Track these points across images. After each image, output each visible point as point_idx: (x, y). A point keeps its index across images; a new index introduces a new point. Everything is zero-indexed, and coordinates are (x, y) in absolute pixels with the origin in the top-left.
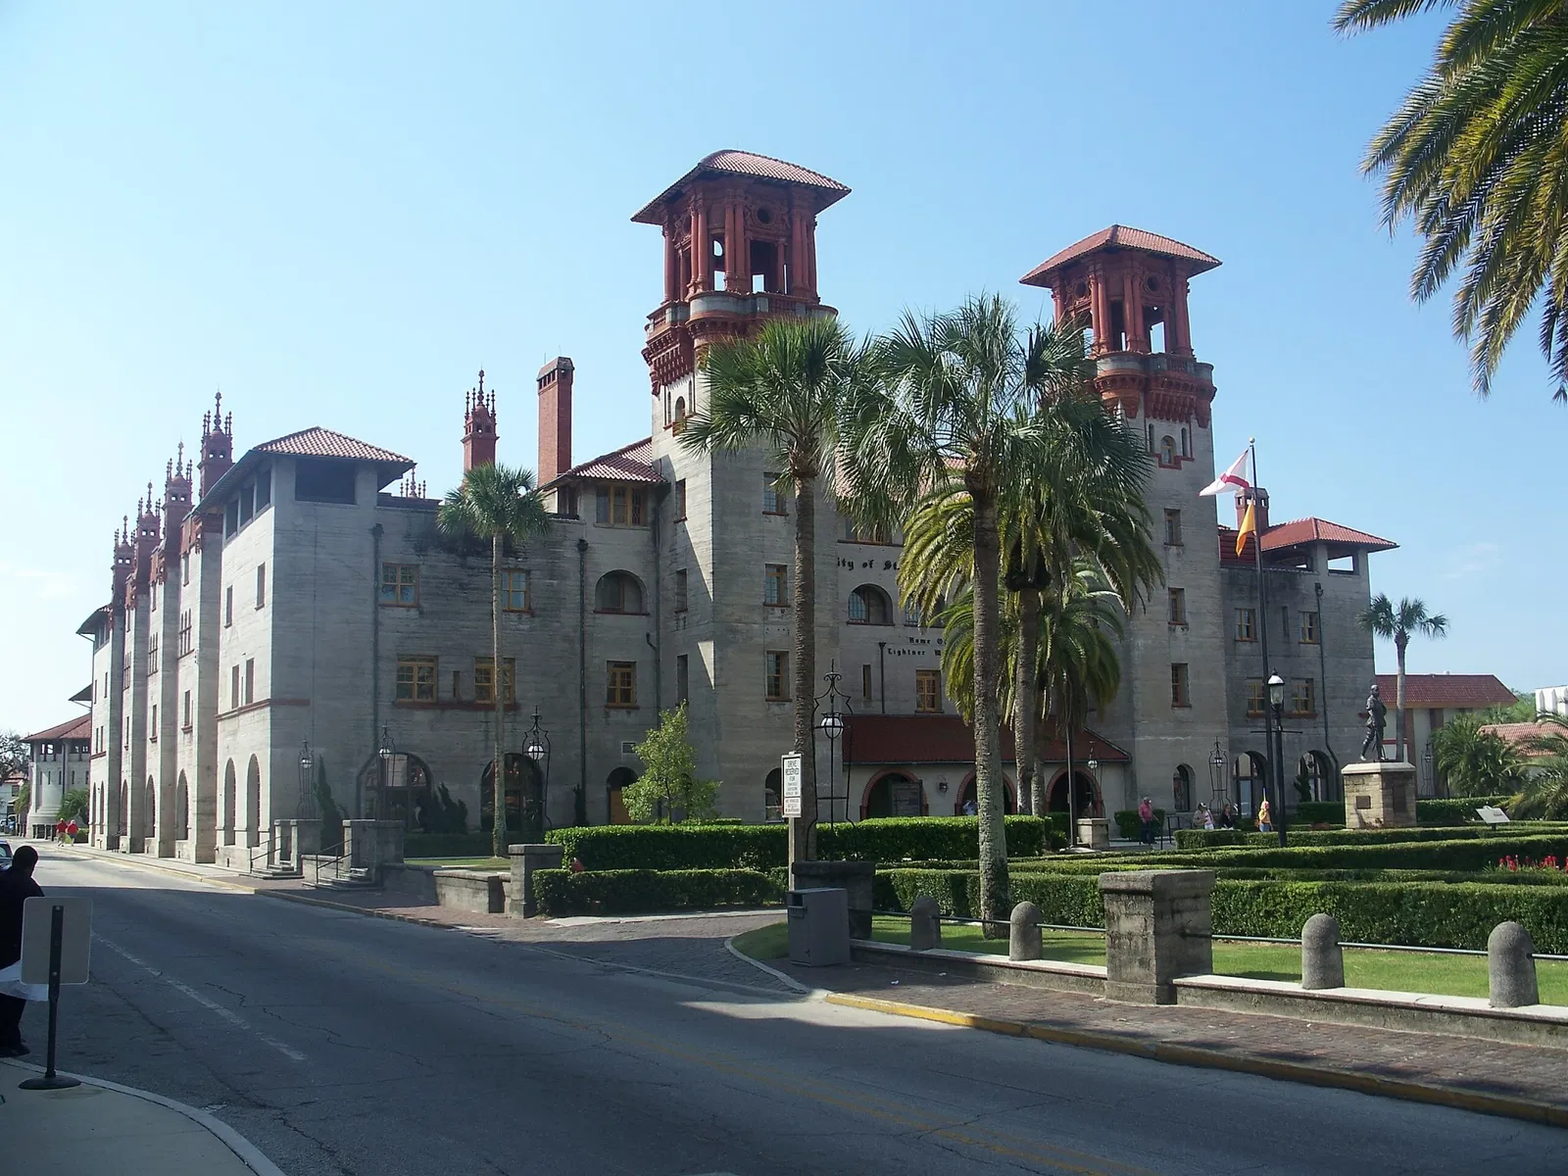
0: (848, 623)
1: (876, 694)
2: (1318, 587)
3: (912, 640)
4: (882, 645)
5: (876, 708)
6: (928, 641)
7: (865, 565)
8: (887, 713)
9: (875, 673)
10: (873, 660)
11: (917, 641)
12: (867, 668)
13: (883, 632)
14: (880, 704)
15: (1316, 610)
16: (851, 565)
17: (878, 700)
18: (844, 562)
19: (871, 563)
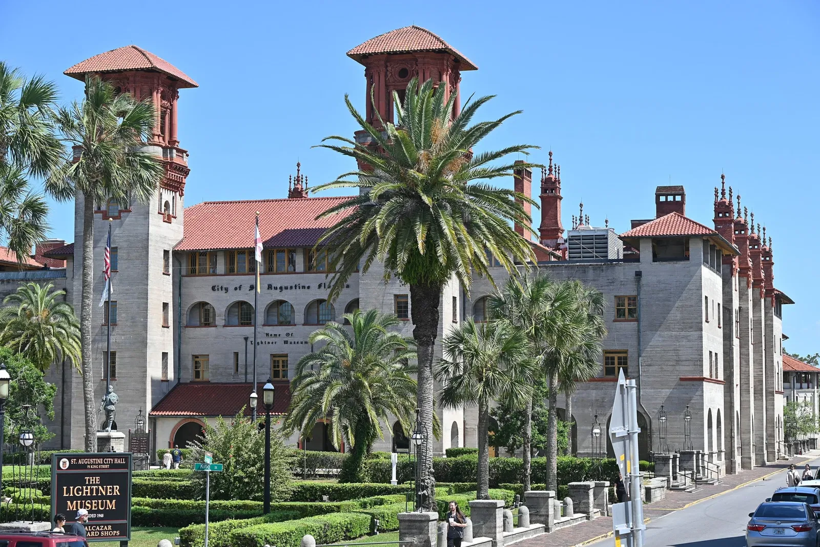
0: (224, 326)
1: (241, 370)
2: (639, 274)
3: (267, 335)
4: (246, 339)
5: (241, 379)
6: (279, 335)
7: (236, 289)
8: (248, 381)
9: (242, 357)
10: (241, 349)
11: (271, 335)
12: (236, 354)
13: (248, 331)
14: (244, 376)
15: (635, 293)
16: (227, 290)
17: (242, 374)
18: (222, 288)
19: (240, 287)
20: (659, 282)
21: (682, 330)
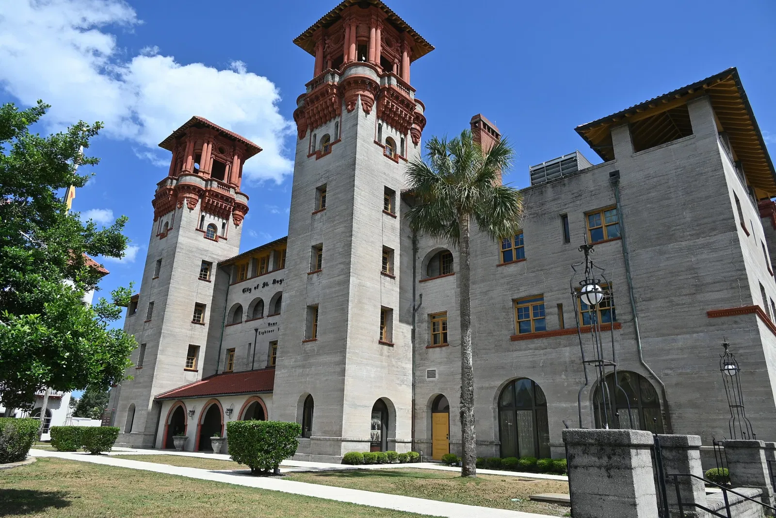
0: (246, 321)
2: (614, 176)
3: (269, 324)
4: (256, 330)
5: (250, 367)
7: (255, 288)
8: (254, 369)
9: (252, 347)
10: (253, 340)
12: (250, 345)
13: (259, 323)
14: (252, 364)
15: (612, 202)
18: (248, 290)
19: (258, 286)
20: (648, 177)
21: (698, 236)
